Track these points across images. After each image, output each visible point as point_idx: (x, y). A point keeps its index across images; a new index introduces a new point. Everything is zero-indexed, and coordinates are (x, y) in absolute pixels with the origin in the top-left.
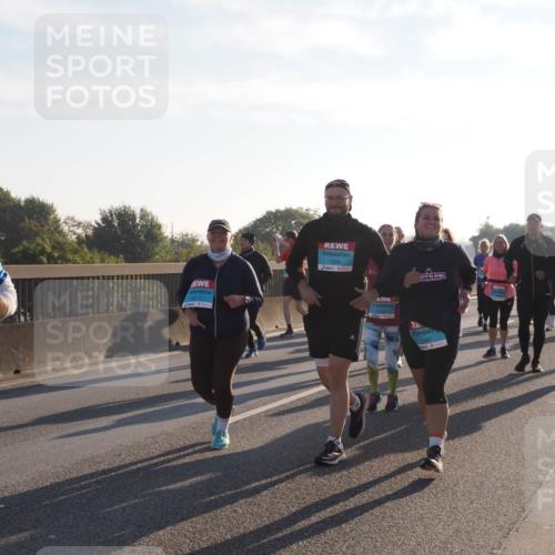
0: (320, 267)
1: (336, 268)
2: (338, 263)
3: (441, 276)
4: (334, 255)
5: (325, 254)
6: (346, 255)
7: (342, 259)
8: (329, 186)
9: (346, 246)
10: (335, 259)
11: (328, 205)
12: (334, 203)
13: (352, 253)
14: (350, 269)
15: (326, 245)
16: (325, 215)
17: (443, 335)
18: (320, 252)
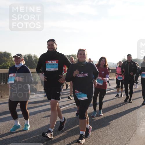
0: (47, 69)
1: (52, 70)
2: (53, 67)
3: (86, 75)
4: (51, 65)
5: (48, 65)
6: (55, 65)
7: (54, 66)
8: (48, 41)
9: (55, 62)
10: (52, 66)
11: (48, 48)
12: (50, 47)
13: (57, 64)
14: (57, 69)
15: (49, 62)
16: (48, 51)
17: (86, 95)
18: (47, 64)
